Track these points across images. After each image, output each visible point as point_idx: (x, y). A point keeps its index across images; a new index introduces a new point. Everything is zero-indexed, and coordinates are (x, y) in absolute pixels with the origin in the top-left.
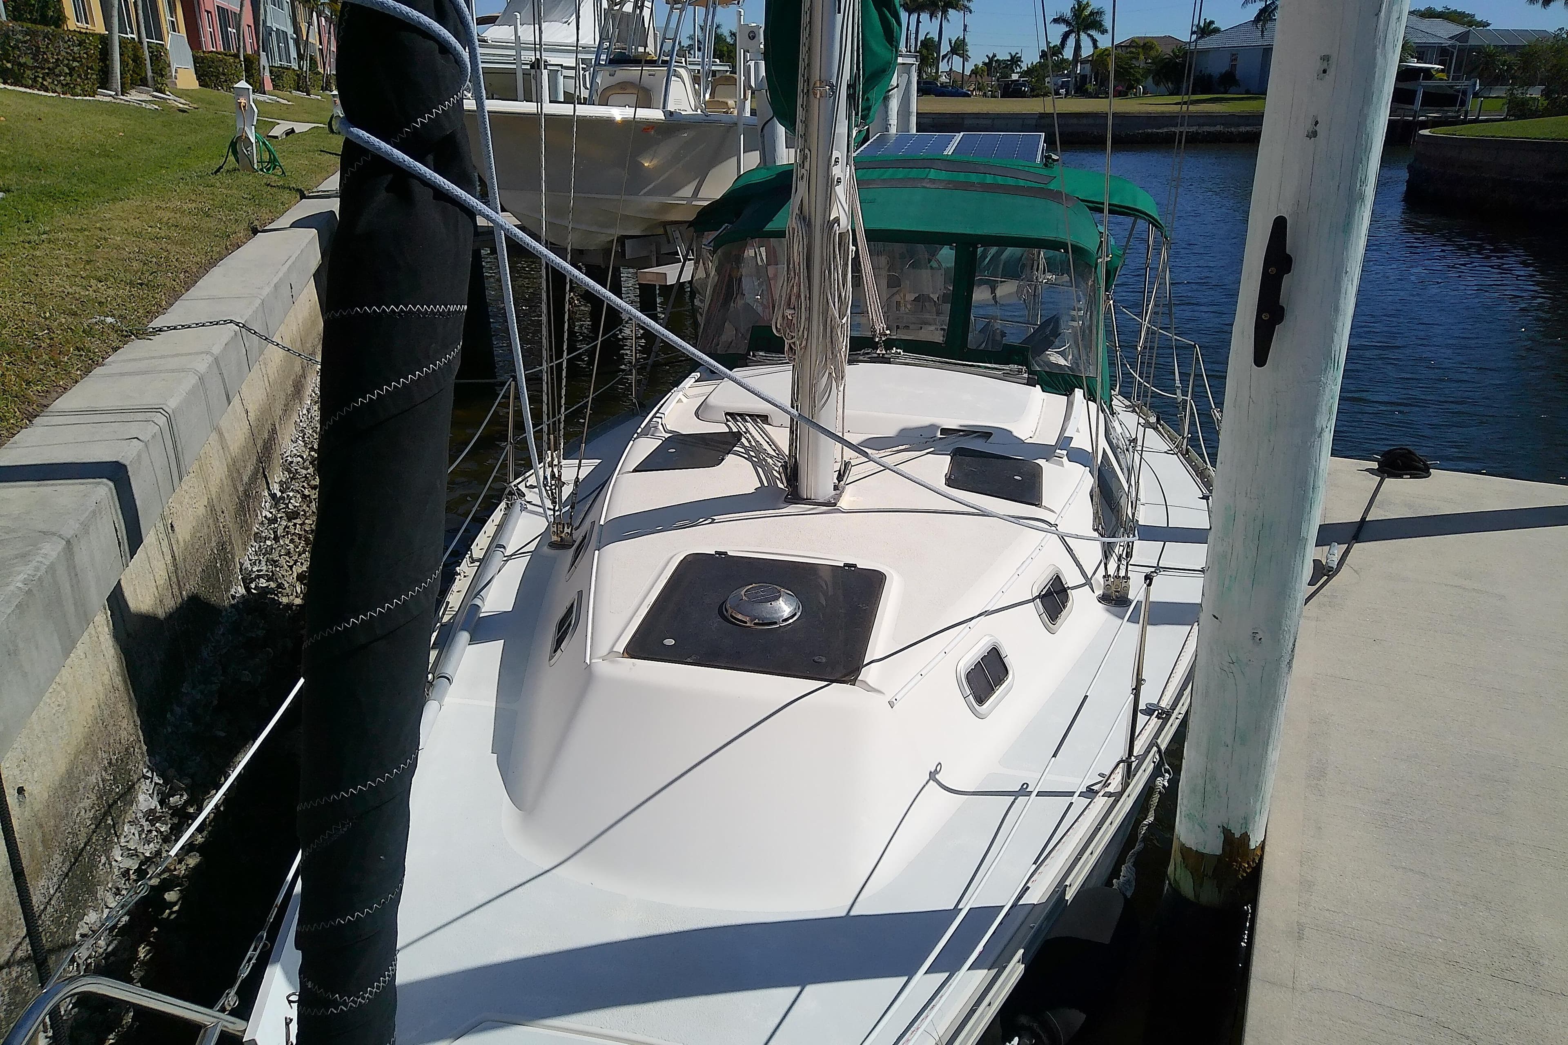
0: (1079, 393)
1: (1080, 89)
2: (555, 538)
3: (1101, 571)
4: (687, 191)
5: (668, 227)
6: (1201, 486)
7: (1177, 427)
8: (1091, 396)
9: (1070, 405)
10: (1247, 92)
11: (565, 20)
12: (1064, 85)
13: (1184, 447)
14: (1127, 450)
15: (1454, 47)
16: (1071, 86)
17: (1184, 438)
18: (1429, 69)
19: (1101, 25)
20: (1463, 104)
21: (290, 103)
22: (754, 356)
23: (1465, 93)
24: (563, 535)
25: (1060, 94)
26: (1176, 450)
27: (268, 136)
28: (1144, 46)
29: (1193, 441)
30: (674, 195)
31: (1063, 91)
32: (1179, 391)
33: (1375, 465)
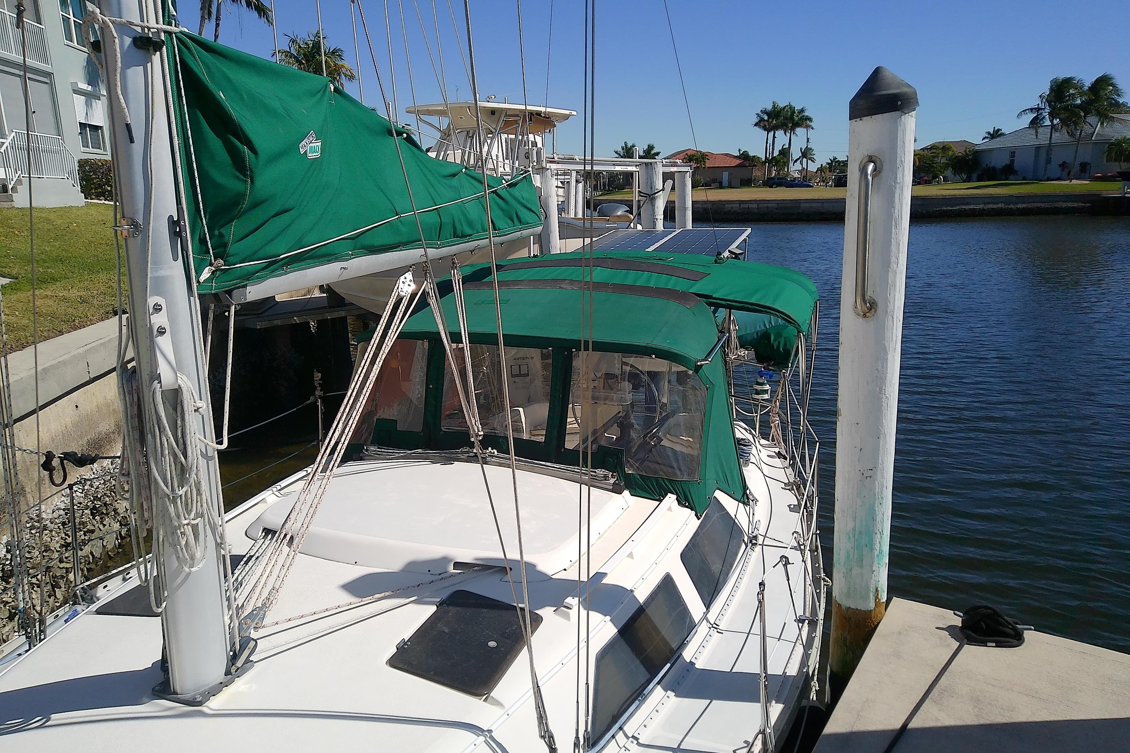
0: (672, 498)
8: (684, 501)
10: (1024, 179)
28: (943, 148)
33: (959, 621)
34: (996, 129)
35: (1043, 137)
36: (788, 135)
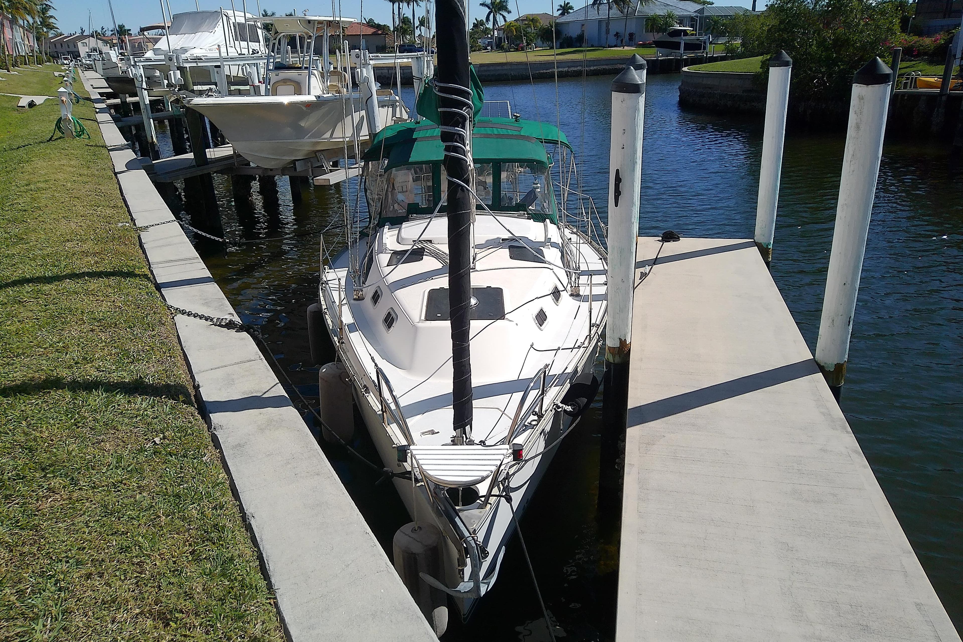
0: (548, 221)
1: (499, 46)
2: (355, 297)
3: (569, 286)
4: (328, 135)
5: (317, 153)
6: (599, 255)
7: (585, 232)
8: (552, 222)
9: (546, 227)
10: (592, 46)
11: (211, 31)
12: (490, 44)
13: (589, 240)
14: (568, 243)
15: (697, 17)
16: (494, 44)
17: (589, 237)
18: (685, 30)
19: (507, 8)
20: (705, 48)
21: (3, 79)
22: (411, 216)
23: (705, 43)
24: (359, 295)
25: (488, 50)
26: (586, 242)
27: (18, 106)
28: (532, 20)
29: (593, 237)
30: (323, 137)
31: (489, 48)
32: (585, 217)
33: (661, 238)
34: (566, 2)
35: (604, 12)
36: (411, 7)
